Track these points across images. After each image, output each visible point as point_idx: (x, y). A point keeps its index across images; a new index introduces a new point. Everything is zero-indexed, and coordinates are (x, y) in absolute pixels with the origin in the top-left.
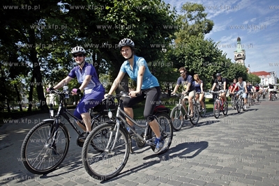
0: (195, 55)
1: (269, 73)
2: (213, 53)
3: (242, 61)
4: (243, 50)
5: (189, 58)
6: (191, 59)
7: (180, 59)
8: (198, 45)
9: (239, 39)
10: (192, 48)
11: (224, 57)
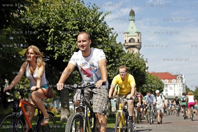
0: (66, 30)
1: (175, 77)
2: (98, 30)
3: (136, 51)
4: (138, 33)
5: (56, 33)
6: (59, 35)
7: (40, 33)
8: (73, 11)
9: (132, 13)
10: (62, 16)
11: (114, 39)
